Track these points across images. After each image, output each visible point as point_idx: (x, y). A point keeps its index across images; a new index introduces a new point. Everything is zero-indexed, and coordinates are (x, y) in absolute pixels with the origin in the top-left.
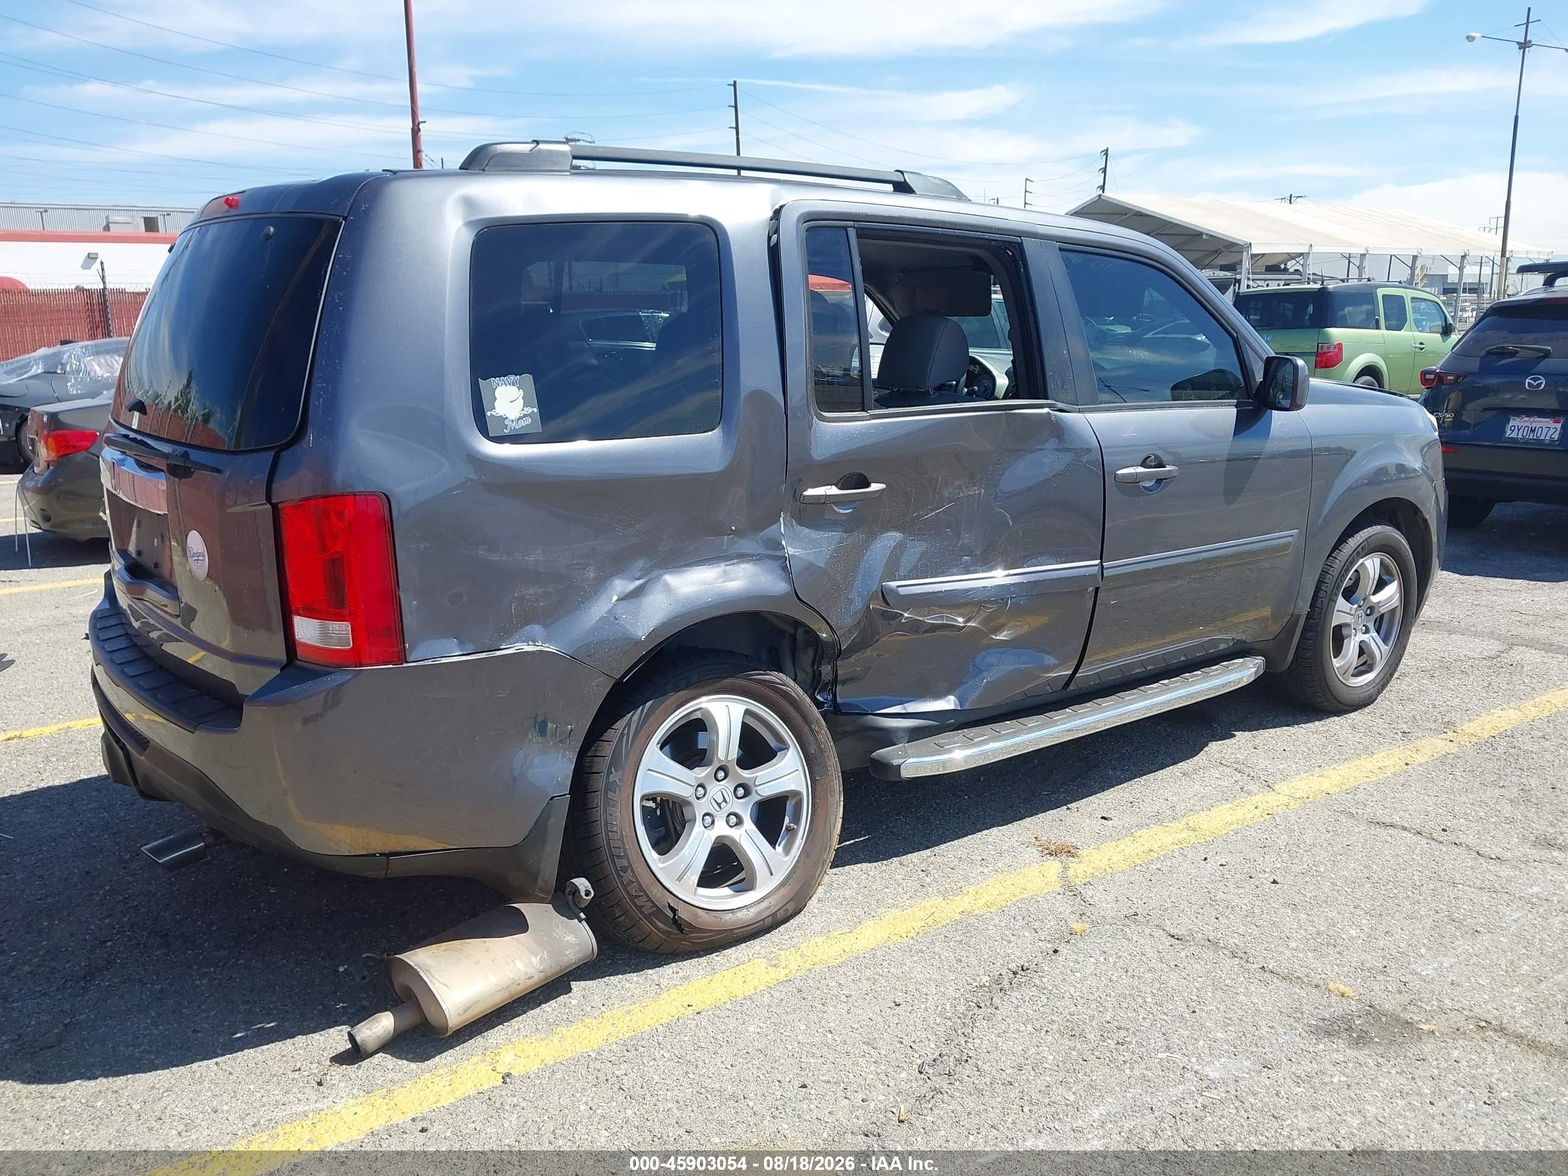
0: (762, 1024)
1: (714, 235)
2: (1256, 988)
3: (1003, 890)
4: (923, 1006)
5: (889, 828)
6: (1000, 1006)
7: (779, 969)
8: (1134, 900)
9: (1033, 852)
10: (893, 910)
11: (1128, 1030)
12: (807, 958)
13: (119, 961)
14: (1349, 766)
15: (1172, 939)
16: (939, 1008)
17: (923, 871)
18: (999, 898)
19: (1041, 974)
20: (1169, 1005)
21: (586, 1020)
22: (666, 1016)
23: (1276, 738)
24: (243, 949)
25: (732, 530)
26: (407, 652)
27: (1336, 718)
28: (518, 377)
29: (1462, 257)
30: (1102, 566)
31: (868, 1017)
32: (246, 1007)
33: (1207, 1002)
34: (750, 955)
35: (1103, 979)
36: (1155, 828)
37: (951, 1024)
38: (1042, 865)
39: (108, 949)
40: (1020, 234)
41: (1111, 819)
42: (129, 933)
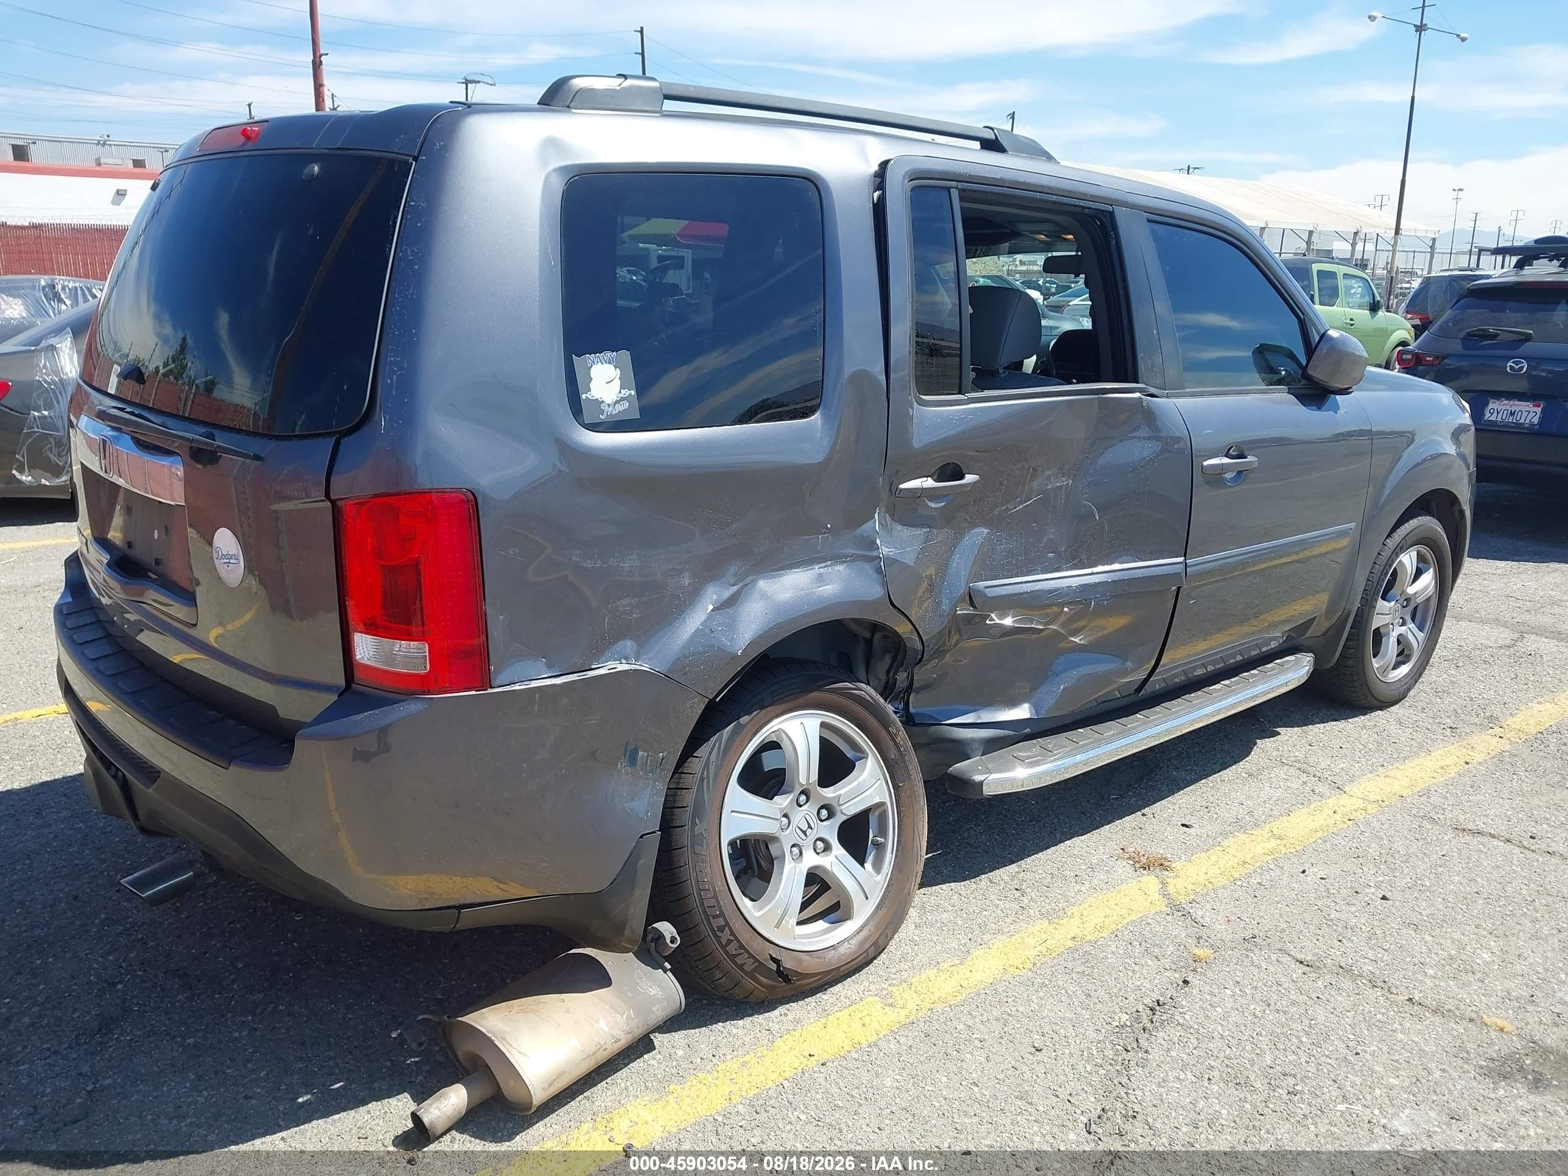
0: (898, 1077)
1: (817, 193)
2: (1411, 1024)
3: (1108, 912)
4: (1067, 1051)
5: (964, 838)
6: (1150, 1049)
7: (897, 1010)
8: (1247, 920)
9: (1124, 868)
10: (1000, 937)
11: (1294, 1076)
12: (924, 996)
13: (136, 1009)
14: (1411, 765)
15: (1301, 965)
16: (1086, 1054)
17: (1017, 889)
18: (1107, 921)
19: (1181, 1010)
20: (1328, 1046)
21: (699, 1075)
22: (788, 1069)
23: (1326, 733)
24: (280, 990)
25: (827, 528)
26: (492, 675)
27: (1380, 712)
28: (615, 353)
29: (1355, 233)
30: (1186, 564)
31: (1010, 1066)
32: (301, 1066)
33: (1367, 1042)
34: (861, 992)
35: (1246, 1014)
36: (1241, 837)
37: (1105, 1072)
38: (1139, 881)
39: (120, 994)
40: (1111, 202)
41: (1192, 827)
42: (140, 973)
